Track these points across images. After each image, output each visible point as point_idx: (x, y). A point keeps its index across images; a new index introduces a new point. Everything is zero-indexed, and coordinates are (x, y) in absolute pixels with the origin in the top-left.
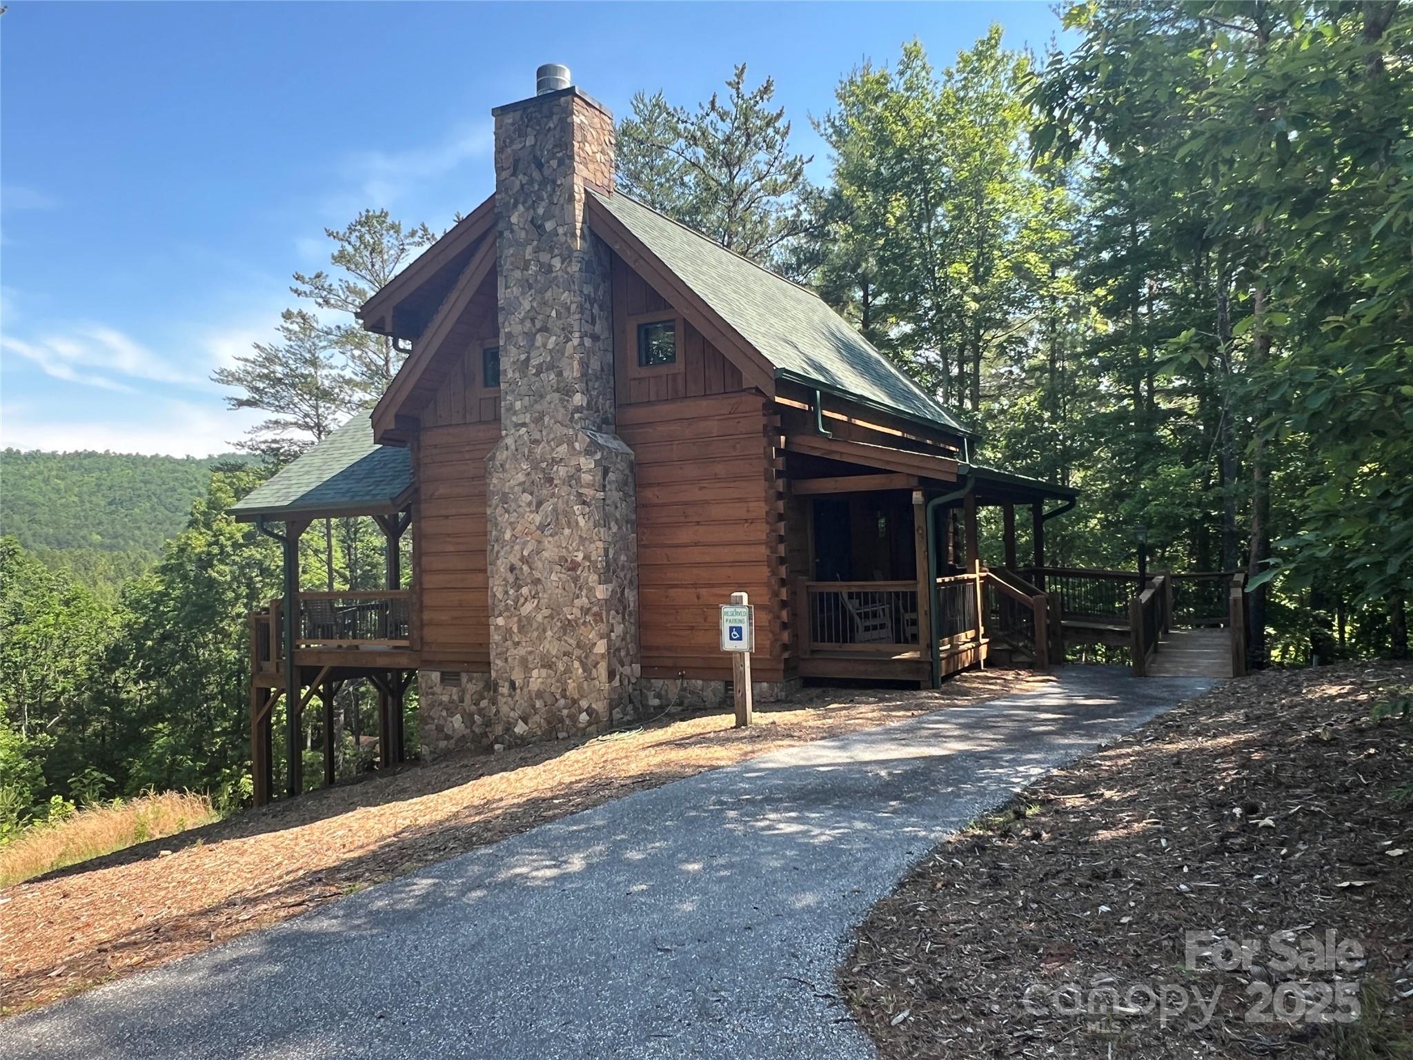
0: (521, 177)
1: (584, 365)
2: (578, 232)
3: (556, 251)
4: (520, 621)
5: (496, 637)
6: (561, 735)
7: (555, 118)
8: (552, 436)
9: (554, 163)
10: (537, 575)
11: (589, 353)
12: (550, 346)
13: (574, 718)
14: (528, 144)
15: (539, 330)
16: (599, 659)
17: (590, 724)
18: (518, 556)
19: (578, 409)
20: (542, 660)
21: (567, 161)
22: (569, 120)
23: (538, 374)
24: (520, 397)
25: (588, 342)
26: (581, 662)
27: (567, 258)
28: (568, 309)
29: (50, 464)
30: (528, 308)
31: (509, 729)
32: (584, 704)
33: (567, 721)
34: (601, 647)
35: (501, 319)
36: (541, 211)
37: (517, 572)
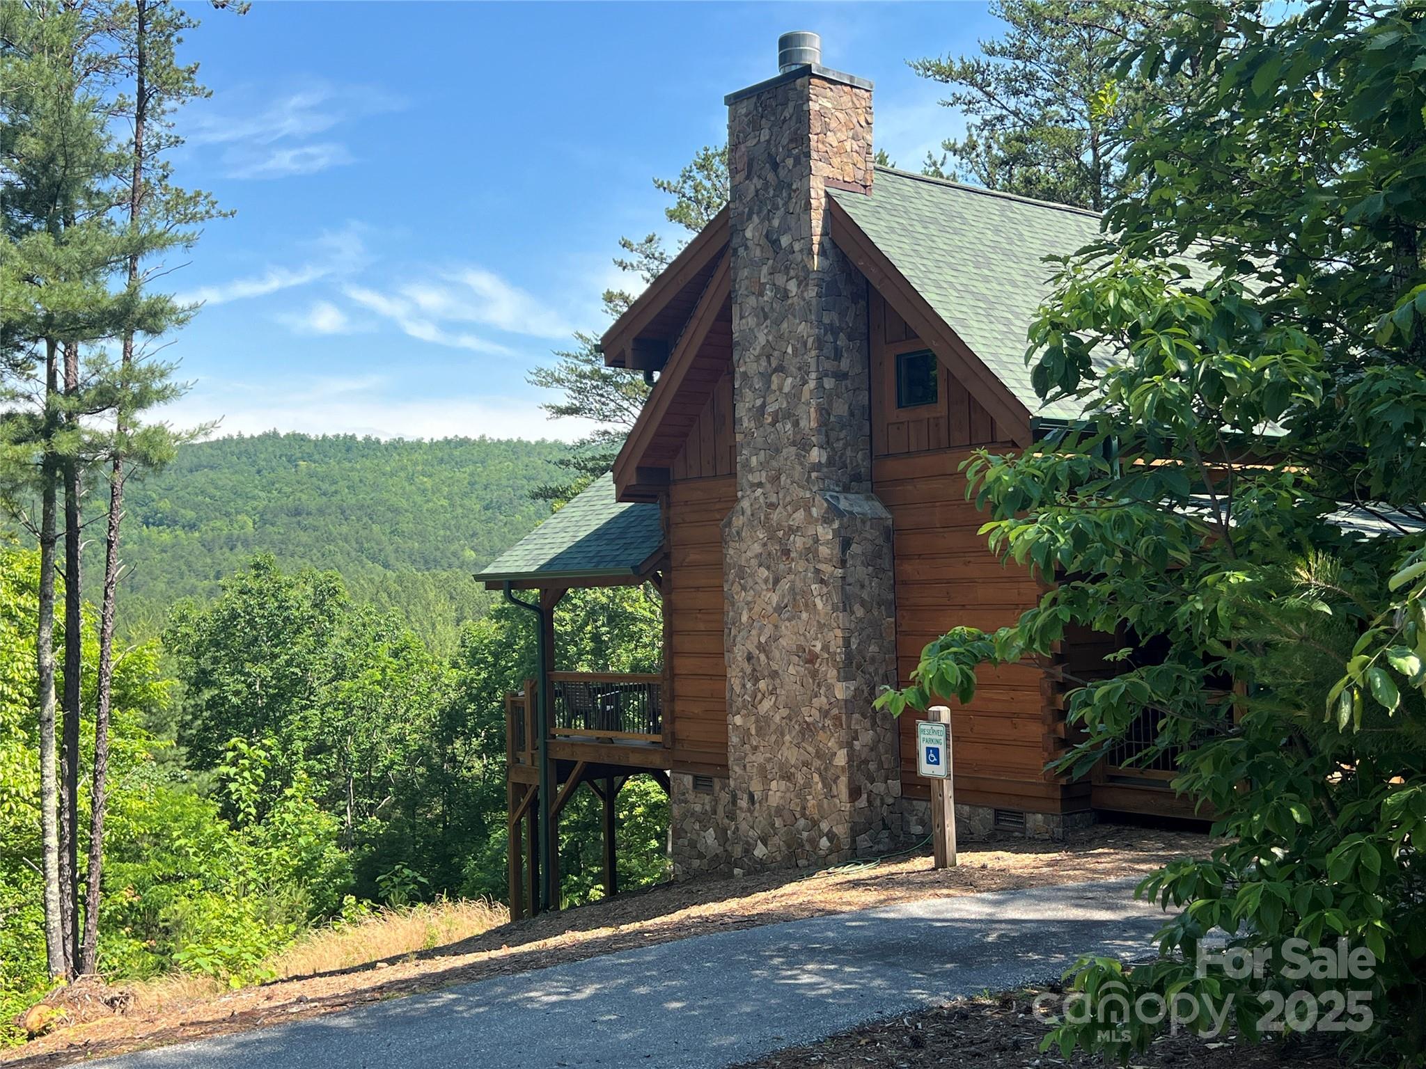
0: (755, 180)
1: (824, 412)
2: (816, 248)
3: (792, 273)
4: (757, 721)
5: (734, 739)
6: (802, 862)
7: (791, 105)
8: (788, 499)
9: (790, 162)
10: (775, 667)
11: (830, 396)
12: (786, 389)
13: (814, 843)
14: (762, 139)
15: (775, 370)
16: (839, 772)
17: (831, 851)
18: (756, 642)
19: (817, 467)
20: (781, 769)
21: (803, 159)
22: (805, 108)
23: (773, 424)
24: (756, 451)
25: (829, 383)
26: (820, 775)
27: (803, 282)
28: (805, 344)
29: (415, 456)
30: (763, 342)
31: (748, 851)
32: (825, 826)
33: (807, 847)
34: (841, 759)
35: (736, 357)
36: (776, 223)
37: (754, 661)
